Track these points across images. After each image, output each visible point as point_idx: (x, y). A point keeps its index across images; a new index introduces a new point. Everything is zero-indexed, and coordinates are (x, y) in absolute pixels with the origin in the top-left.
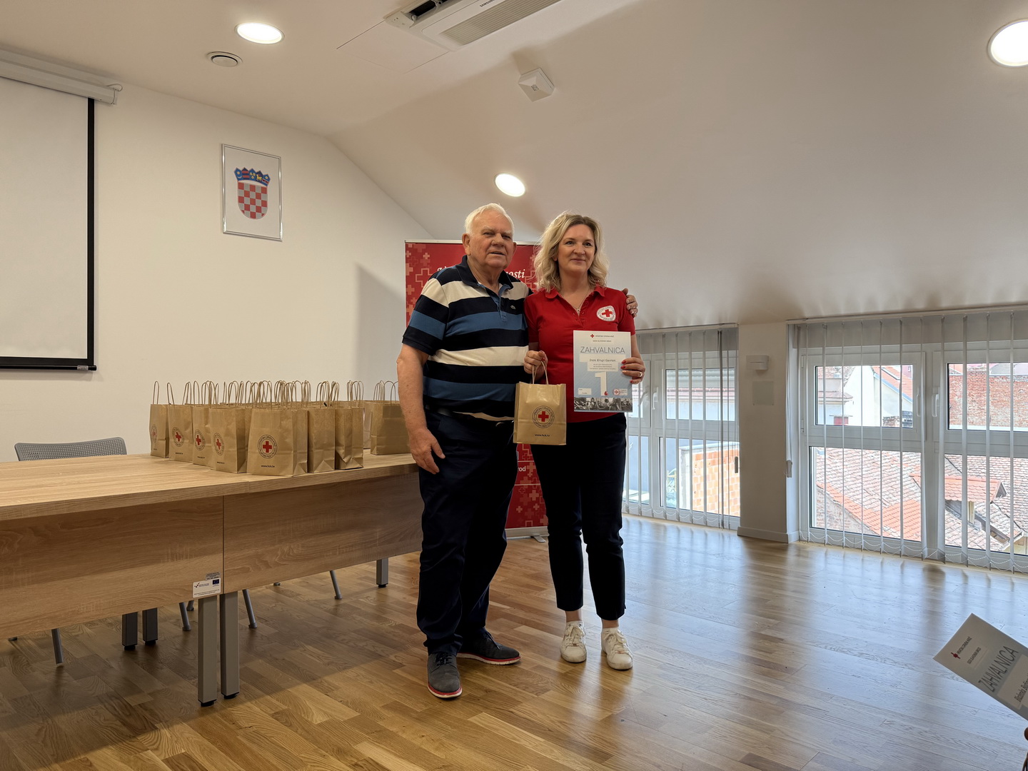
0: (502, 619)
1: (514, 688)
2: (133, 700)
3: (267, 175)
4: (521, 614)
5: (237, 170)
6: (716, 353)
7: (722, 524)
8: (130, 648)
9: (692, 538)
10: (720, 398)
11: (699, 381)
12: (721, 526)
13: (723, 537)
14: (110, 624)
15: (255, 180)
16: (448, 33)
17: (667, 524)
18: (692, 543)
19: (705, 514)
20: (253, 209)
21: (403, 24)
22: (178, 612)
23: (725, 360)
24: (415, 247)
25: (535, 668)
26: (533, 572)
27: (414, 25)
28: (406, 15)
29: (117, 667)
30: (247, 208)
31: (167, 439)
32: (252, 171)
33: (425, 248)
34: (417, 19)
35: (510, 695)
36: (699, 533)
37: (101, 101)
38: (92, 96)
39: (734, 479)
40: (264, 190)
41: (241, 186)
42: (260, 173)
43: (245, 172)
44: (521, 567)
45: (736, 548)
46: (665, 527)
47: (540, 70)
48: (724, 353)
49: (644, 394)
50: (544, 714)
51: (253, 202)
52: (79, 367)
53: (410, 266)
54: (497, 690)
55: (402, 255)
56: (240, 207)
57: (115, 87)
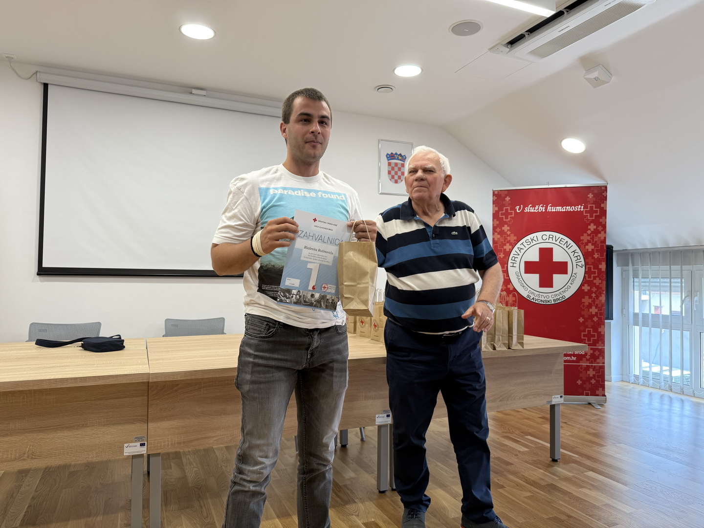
0: (573, 464)
1: (590, 518)
2: (341, 482)
3: (405, 156)
4: (588, 463)
5: (388, 154)
15: (398, 159)
16: (533, 53)
20: (396, 177)
21: (502, 51)
24: (499, 193)
25: (604, 505)
26: (594, 431)
27: (509, 51)
28: (504, 45)
30: (393, 177)
31: (355, 323)
32: (396, 154)
33: (507, 193)
34: (511, 47)
35: (587, 522)
40: (403, 165)
41: (389, 164)
42: (400, 155)
43: (392, 155)
44: (583, 426)
47: (601, 66)
51: (396, 173)
53: (496, 206)
54: (576, 516)
55: (490, 199)
56: (389, 177)
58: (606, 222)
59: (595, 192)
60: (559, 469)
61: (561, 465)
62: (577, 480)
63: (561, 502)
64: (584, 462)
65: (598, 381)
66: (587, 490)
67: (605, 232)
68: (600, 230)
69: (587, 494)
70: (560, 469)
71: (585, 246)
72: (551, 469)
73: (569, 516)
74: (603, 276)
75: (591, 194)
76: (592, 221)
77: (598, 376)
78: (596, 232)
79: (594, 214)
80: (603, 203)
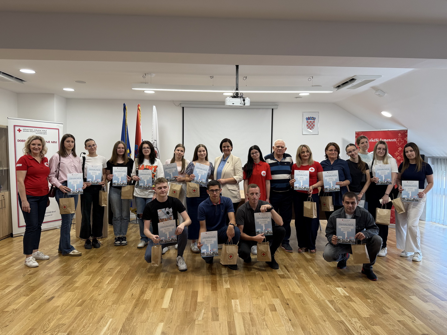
3: (315, 118)
5: (307, 118)
15: (312, 119)
20: (311, 127)
24: (359, 133)
30: (309, 127)
32: (311, 117)
37: (274, 109)
40: (314, 122)
41: (307, 122)
42: (313, 117)
43: (309, 118)
51: (311, 125)
56: (307, 127)
57: (277, 105)
59: (402, 133)
76: (400, 146)
80: (406, 138)
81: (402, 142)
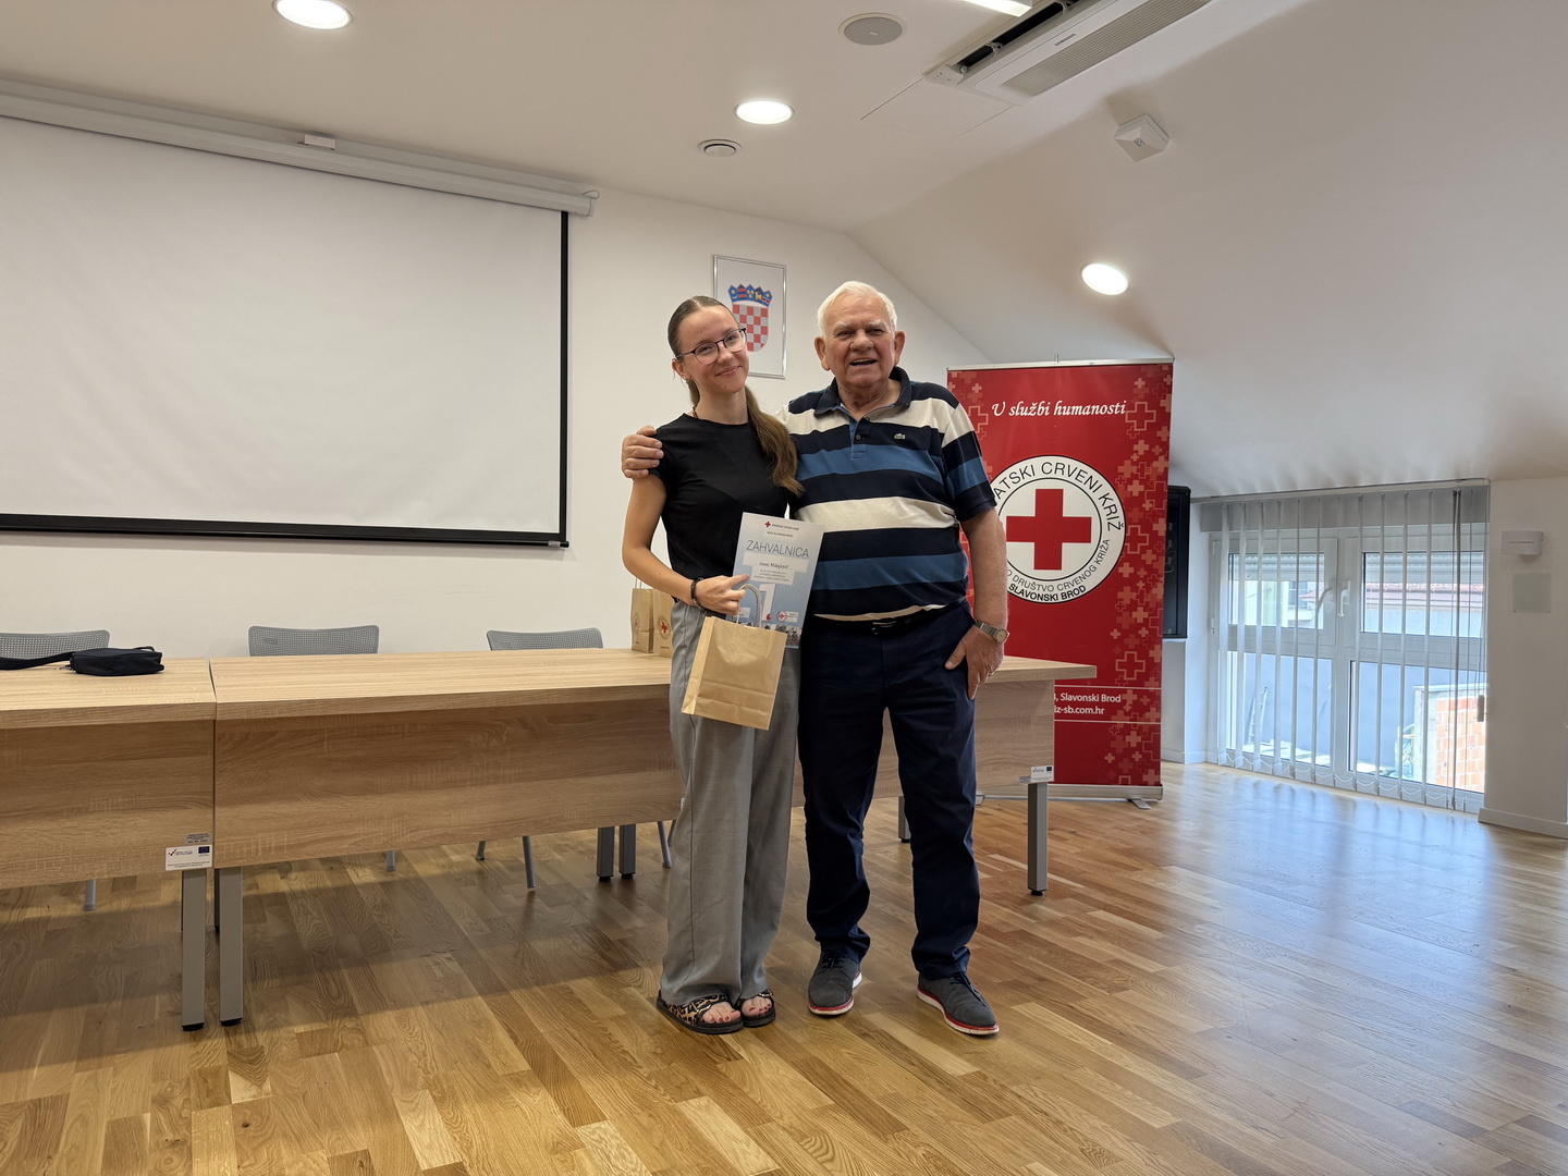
0: (1070, 899)
1: (1078, 981)
2: (613, 935)
3: (768, 292)
4: (1100, 896)
5: (732, 288)
6: (1449, 527)
7: (1452, 801)
8: (605, 880)
9: (1400, 820)
10: (1455, 604)
11: (1422, 572)
12: (1450, 806)
13: (1453, 822)
14: (581, 853)
15: (754, 299)
16: (1013, 84)
17: (1356, 797)
18: (1399, 828)
19: (1425, 787)
21: (950, 80)
22: (658, 845)
23: (1465, 539)
24: (960, 377)
25: (1110, 962)
26: (1126, 846)
27: (962, 80)
28: (953, 68)
29: (591, 898)
31: (651, 631)
32: (750, 288)
33: (975, 377)
34: (968, 71)
35: (1072, 988)
36: (1411, 815)
37: (576, 214)
38: (565, 209)
39: (1476, 733)
40: (765, 313)
41: (737, 309)
42: (759, 290)
43: (741, 290)
44: (1107, 838)
45: (1474, 843)
46: (1354, 802)
47: (1147, 116)
48: (1465, 527)
49: (1326, 591)
50: (1116, 1015)
51: (750, 329)
52: (550, 543)
54: (1053, 979)
57: (592, 194)
58: (1169, 438)
59: (1148, 376)
60: (1042, 907)
61: (1048, 900)
62: (1070, 924)
63: (1031, 958)
64: (1092, 896)
65: (1146, 756)
66: (1085, 939)
67: (1167, 458)
68: (1157, 454)
69: (1084, 946)
70: (1044, 908)
71: (1126, 485)
72: (1025, 908)
73: (1041, 979)
74: (1159, 547)
75: (1140, 380)
76: (1141, 436)
77: (1148, 746)
78: (1149, 457)
79: (1146, 421)
80: (1165, 398)
81: (1150, 416)
